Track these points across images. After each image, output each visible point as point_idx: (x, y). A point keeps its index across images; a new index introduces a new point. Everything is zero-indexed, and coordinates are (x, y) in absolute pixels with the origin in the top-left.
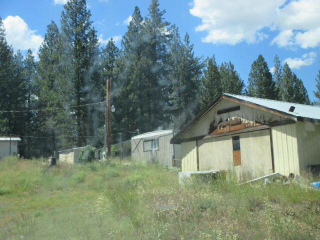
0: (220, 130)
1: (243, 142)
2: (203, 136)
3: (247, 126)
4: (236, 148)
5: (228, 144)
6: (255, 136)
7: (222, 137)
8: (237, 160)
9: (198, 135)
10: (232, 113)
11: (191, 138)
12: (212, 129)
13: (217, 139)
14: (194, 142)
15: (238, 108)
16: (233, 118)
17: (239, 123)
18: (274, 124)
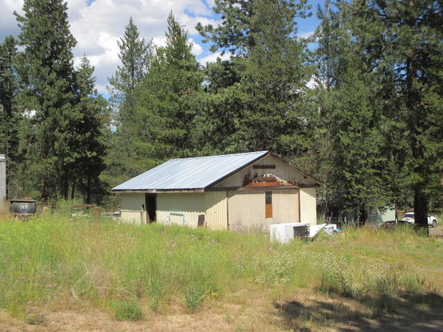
0: (255, 184)
1: (274, 196)
2: (237, 188)
3: (279, 185)
6: (285, 193)
7: (256, 190)
8: (269, 215)
10: (267, 170)
11: (221, 188)
12: (247, 182)
13: (250, 192)
14: (224, 193)
15: (273, 167)
16: (268, 175)
17: (274, 180)
18: (302, 186)
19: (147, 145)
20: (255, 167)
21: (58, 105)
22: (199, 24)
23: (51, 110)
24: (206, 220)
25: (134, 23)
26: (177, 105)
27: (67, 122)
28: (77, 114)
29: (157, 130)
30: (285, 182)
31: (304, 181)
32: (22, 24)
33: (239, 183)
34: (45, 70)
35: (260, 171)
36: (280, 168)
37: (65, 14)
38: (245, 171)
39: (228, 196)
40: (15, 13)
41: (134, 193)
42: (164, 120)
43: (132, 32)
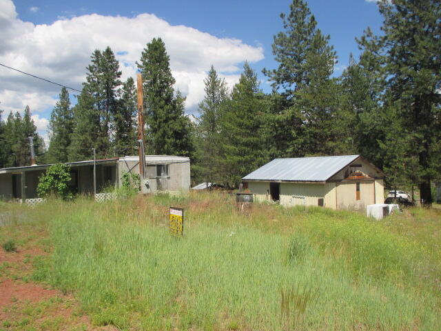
0: (351, 177)
1: (361, 185)
2: (341, 180)
3: (364, 178)
4: (358, 189)
5: (354, 186)
6: (367, 183)
7: (351, 182)
8: (358, 198)
9: (338, 178)
10: (357, 168)
11: (334, 180)
12: (346, 176)
13: (348, 183)
14: (334, 184)
15: (360, 166)
16: (358, 171)
17: (361, 175)
18: (376, 178)
19: (232, 147)
20: (351, 166)
21: (166, 121)
22: (265, 69)
23: (162, 125)
24: (325, 202)
25: (215, 69)
26: (252, 121)
27: (172, 132)
28: (177, 127)
29: (238, 137)
30: (367, 176)
31: (377, 175)
32: (141, 70)
33: (342, 177)
34: (157, 99)
35: (353, 169)
36: (364, 166)
37: (168, 63)
38: (346, 170)
39: (336, 186)
40: (137, 63)
41: (261, 183)
42: (244, 131)
43: (213, 74)
